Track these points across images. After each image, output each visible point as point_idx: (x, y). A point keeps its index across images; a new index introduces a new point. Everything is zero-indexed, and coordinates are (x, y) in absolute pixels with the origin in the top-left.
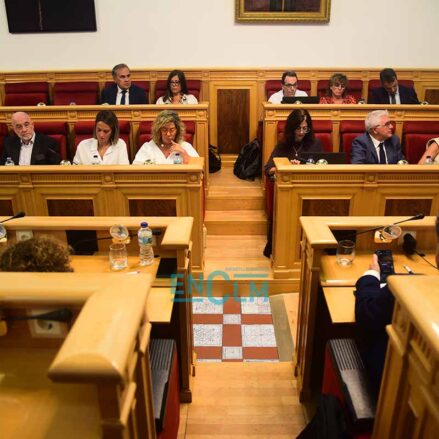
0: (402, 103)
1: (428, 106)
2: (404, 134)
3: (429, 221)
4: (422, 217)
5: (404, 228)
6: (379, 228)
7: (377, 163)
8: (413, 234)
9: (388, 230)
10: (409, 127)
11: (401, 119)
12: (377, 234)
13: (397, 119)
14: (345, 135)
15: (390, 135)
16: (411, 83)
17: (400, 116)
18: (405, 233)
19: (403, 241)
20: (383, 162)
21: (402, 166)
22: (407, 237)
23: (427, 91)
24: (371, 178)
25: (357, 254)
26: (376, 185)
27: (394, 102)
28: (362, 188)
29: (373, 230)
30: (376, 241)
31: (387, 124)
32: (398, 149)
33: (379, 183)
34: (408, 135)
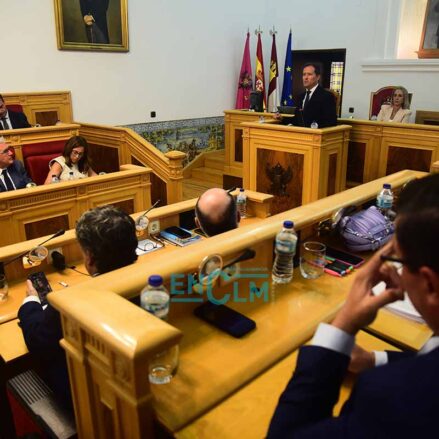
1: (40, 128)
2: (25, 158)
3: (70, 235)
4: (62, 233)
5: (49, 247)
6: (26, 254)
7: (5, 190)
8: (59, 250)
9: (34, 253)
10: (28, 151)
11: (18, 143)
12: (25, 260)
13: (14, 144)
15: (11, 162)
16: (20, 107)
17: (16, 141)
18: (51, 252)
19: (51, 260)
20: (11, 188)
21: (31, 188)
22: (55, 255)
23: (37, 114)
24: (3, 206)
25: (10, 286)
26: (10, 213)
27: (7, 128)
29: (20, 257)
30: (26, 267)
31: (6, 151)
32: (23, 174)
33: (11, 210)
34: (29, 158)
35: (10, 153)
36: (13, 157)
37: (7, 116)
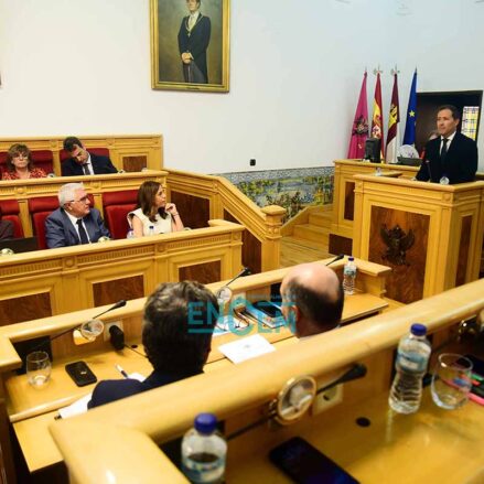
0: (96, 173)
1: (125, 174)
2: (104, 207)
4: (123, 304)
5: (106, 321)
6: (78, 327)
7: (77, 243)
8: (119, 325)
9: (87, 327)
10: (110, 199)
11: (99, 190)
12: (77, 334)
13: (94, 191)
14: (36, 215)
15: (87, 211)
16: (106, 151)
17: (97, 187)
18: (109, 326)
19: (109, 335)
20: (85, 242)
21: (104, 243)
22: (114, 330)
23: (124, 158)
24: (70, 262)
26: (78, 270)
27: (88, 173)
28: (62, 276)
29: (71, 330)
30: (77, 342)
31: (83, 199)
32: (100, 224)
33: (79, 267)
34: (109, 208)
35: (88, 201)
36: (91, 206)
37: (89, 161)
